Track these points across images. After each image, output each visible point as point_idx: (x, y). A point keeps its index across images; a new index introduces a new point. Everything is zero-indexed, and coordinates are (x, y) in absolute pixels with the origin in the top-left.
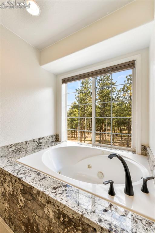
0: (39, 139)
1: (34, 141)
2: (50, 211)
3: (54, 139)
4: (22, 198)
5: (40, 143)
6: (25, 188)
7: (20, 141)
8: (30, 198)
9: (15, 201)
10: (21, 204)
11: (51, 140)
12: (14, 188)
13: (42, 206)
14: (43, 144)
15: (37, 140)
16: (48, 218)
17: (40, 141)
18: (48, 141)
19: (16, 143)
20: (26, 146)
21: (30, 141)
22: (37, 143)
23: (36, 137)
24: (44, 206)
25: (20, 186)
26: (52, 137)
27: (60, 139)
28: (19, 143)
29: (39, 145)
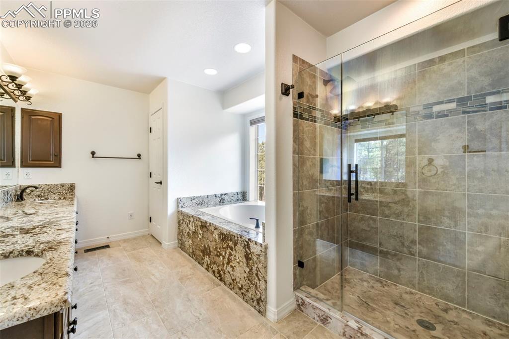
0: (222, 195)
1: (216, 197)
2: (216, 235)
3: (240, 197)
4: (201, 232)
5: (222, 199)
6: (203, 223)
7: (202, 195)
8: (205, 230)
9: (196, 236)
10: (200, 237)
11: (236, 197)
12: (196, 226)
13: (212, 233)
14: (226, 202)
15: (219, 196)
16: (215, 240)
17: (223, 197)
18: (232, 198)
19: (198, 195)
20: (207, 201)
21: (211, 195)
22: (219, 199)
23: (218, 193)
24: (213, 232)
25: (200, 223)
26: (237, 194)
27: (247, 197)
28: (200, 196)
29: (221, 201)
